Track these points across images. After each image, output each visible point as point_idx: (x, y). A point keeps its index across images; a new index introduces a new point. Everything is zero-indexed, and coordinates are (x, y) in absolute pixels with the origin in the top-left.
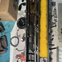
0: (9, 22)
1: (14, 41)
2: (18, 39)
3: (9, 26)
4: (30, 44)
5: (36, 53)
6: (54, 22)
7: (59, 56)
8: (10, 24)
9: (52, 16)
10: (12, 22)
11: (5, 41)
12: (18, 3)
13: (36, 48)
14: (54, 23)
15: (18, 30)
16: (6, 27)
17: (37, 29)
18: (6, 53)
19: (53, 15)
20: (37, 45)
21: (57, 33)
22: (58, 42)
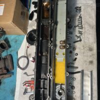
0: (16, 36)
1: (22, 62)
2: (28, 59)
3: (16, 41)
4: (43, 65)
6: (78, 35)
8: (17, 38)
9: (75, 27)
10: (20, 35)
11: (9, 61)
12: (28, 10)
13: (50, 70)
15: (28, 47)
16: (12, 43)
17: (51, 44)
18: (11, 78)
19: (77, 25)
20: (50, 65)
21: (82, 51)
22: (83, 64)
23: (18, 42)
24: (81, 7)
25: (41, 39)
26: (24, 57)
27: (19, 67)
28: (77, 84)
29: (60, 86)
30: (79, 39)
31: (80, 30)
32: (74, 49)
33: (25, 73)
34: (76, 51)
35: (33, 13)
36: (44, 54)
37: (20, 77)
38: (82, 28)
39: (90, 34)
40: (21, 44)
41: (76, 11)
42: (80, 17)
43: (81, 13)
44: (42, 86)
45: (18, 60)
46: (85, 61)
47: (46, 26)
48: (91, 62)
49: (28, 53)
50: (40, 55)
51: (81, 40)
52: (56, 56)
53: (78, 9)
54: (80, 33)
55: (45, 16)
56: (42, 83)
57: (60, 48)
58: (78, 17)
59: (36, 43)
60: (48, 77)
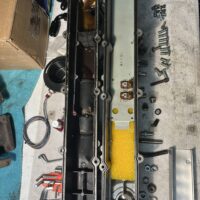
0: (21, 71)
1: (35, 132)
2: (48, 123)
3: (21, 83)
4: (82, 137)
5: (96, 165)
6: (161, 68)
7: (178, 178)
8: (23, 77)
9: (153, 49)
10: (29, 70)
14: (161, 72)
15: (48, 96)
16: (11, 89)
17: (100, 88)
19: (157, 45)
21: (171, 104)
22: (174, 133)
23: (24, 85)
24: (164, 6)
25: (77, 77)
26: (40, 118)
27: (28, 141)
28: (160, 179)
29: (122, 185)
30: (162, 77)
31: (165, 57)
32: (153, 98)
33: (43, 156)
34: (158, 104)
35: (58, 19)
36: (84, 112)
37: (31, 164)
38: (169, 53)
39: (187, 65)
40: (31, 90)
41: (155, 16)
42: (164, 28)
43: (167, 18)
44: (80, 186)
45: (26, 126)
46: (179, 127)
47: (89, 48)
49: (48, 110)
50: (75, 113)
51: (166, 80)
52: (113, 115)
53: (160, 11)
54: (166, 63)
55: (86, 26)
56: (80, 180)
58: (159, 29)
59: (65, 87)
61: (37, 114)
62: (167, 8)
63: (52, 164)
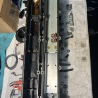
0: (5, 34)
1: (11, 62)
3: (5, 39)
4: (33, 63)
6: (70, 31)
8: (6, 37)
9: (66, 23)
10: (9, 33)
15: (17, 45)
21: (74, 47)
22: (76, 61)
23: (7, 40)
27: (7, 66)
30: (71, 36)
31: (72, 27)
32: (66, 45)
35: (23, 11)
36: (34, 51)
37: (8, 77)
38: (73, 25)
39: (82, 30)
40: (10, 42)
42: (71, 14)
43: (72, 10)
45: (6, 59)
46: (78, 58)
47: (37, 23)
48: (84, 59)
49: (18, 51)
53: (69, 7)
54: (72, 29)
55: (36, 13)
57: (52, 41)
58: (69, 14)
60: (38, 74)
61: (12, 54)
62: (73, 6)
63: (18, 76)
